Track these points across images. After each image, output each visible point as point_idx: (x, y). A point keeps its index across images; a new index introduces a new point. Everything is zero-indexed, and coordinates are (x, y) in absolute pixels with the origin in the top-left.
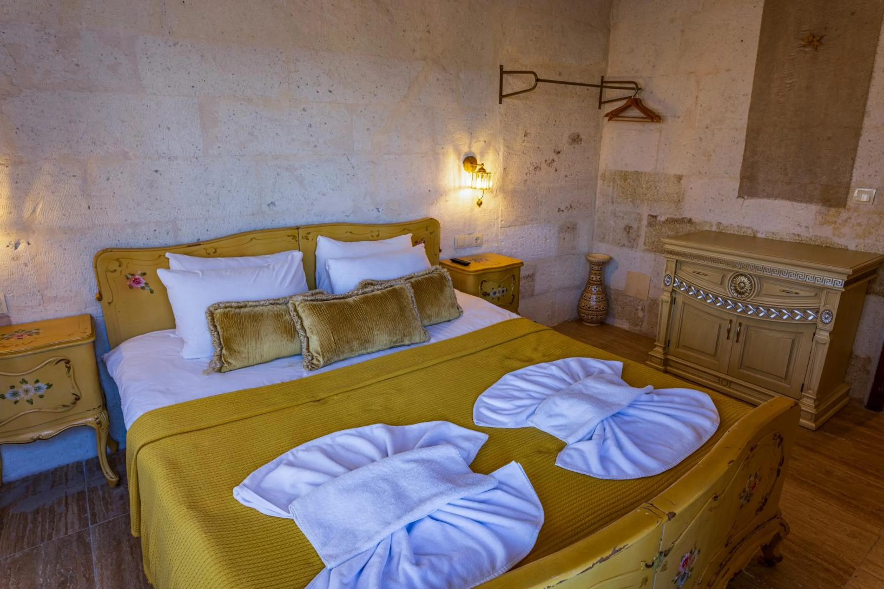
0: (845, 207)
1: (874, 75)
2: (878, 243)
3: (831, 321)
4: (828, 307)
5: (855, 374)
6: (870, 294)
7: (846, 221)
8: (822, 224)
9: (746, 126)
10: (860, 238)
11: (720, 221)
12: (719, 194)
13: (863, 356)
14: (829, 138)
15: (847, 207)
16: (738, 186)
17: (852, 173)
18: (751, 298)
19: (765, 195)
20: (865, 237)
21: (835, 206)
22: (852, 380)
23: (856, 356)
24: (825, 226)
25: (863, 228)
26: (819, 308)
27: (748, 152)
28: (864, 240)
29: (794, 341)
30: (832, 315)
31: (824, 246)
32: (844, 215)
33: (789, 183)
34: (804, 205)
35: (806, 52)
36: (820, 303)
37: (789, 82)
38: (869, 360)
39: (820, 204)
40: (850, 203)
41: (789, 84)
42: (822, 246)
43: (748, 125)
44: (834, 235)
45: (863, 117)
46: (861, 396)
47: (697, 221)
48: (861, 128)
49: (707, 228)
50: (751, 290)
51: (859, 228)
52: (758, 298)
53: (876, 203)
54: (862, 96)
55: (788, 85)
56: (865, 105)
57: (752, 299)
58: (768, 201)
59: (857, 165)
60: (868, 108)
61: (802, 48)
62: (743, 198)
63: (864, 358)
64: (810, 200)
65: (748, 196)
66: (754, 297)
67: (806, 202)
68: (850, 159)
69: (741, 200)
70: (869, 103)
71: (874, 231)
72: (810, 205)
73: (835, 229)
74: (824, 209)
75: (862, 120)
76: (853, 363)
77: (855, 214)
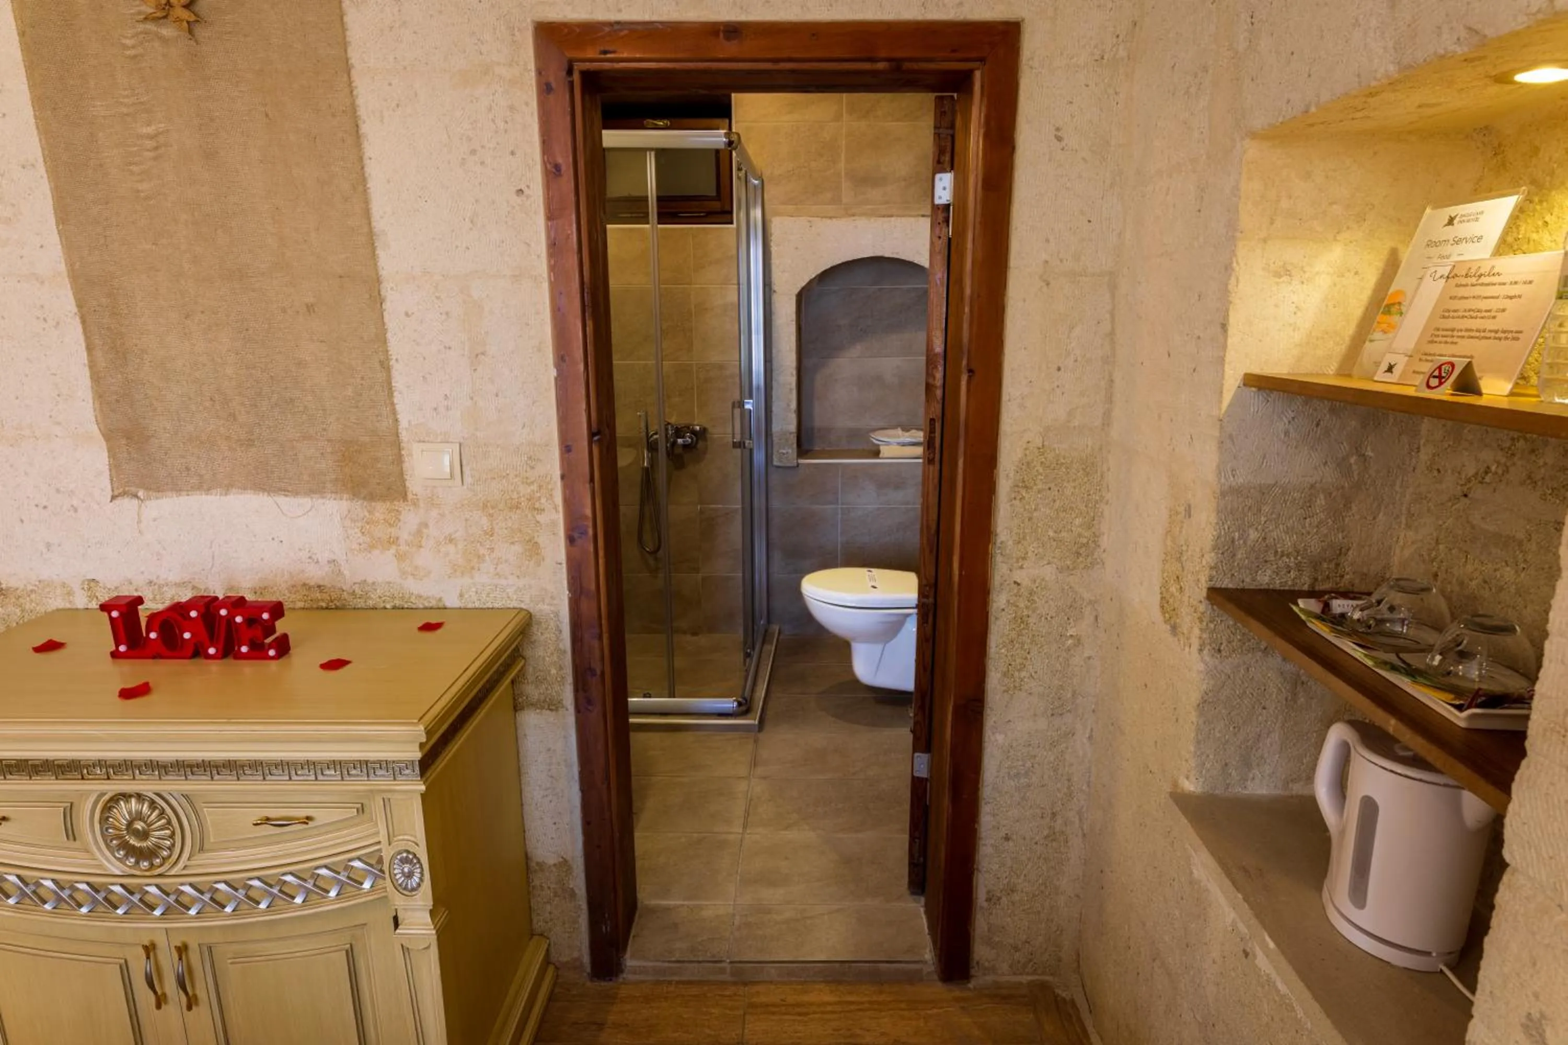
0: (405, 497)
1: (365, 128)
2: (503, 582)
3: (421, 879)
4: (400, 844)
5: (548, 907)
6: (522, 709)
7: (419, 532)
8: (371, 547)
9: (62, 267)
10: (463, 574)
11: (90, 577)
12: (58, 491)
13: (551, 860)
14: (310, 308)
15: (410, 496)
16: (106, 461)
17: (393, 404)
18: (181, 865)
19: (194, 480)
20: (473, 568)
21: (383, 498)
22: (547, 922)
23: (538, 863)
24: (376, 552)
25: (460, 546)
26: (380, 850)
27: (98, 354)
28: (472, 578)
29: (350, 954)
30: (419, 861)
31: (388, 606)
32: (410, 519)
33: (249, 443)
34: (305, 502)
35: (164, 40)
36: (378, 833)
37: (150, 130)
38: (564, 864)
39: (345, 496)
40: (414, 485)
41: (151, 137)
42: (385, 608)
43: (70, 265)
44: (404, 574)
45: (374, 249)
46: (576, 954)
47: (13, 583)
48: (378, 281)
49: (57, 602)
50: (172, 836)
51: (451, 548)
52: (200, 859)
53: (468, 479)
54: (354, 188)
55: (150, 144)
56: (367, 214)
57: (185, 867)
58: (210, 498)
59: (398, 382)
60: (379, 224)
61: (150, 26)
62: (136, 496)
63: (555, 865)
64: (316, 489)
65: (148, 489)
66: (189, 859)
67: (311, 492)
68: (377, 366)
69: (127, 504)
70: (377, 208)
71: (486, 552)
72: (321, 501)
73: (400, 557)
74: (359, 508)
75: (374, 256)
76: (537, 882)
77: (434, 513)
